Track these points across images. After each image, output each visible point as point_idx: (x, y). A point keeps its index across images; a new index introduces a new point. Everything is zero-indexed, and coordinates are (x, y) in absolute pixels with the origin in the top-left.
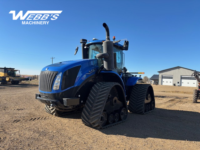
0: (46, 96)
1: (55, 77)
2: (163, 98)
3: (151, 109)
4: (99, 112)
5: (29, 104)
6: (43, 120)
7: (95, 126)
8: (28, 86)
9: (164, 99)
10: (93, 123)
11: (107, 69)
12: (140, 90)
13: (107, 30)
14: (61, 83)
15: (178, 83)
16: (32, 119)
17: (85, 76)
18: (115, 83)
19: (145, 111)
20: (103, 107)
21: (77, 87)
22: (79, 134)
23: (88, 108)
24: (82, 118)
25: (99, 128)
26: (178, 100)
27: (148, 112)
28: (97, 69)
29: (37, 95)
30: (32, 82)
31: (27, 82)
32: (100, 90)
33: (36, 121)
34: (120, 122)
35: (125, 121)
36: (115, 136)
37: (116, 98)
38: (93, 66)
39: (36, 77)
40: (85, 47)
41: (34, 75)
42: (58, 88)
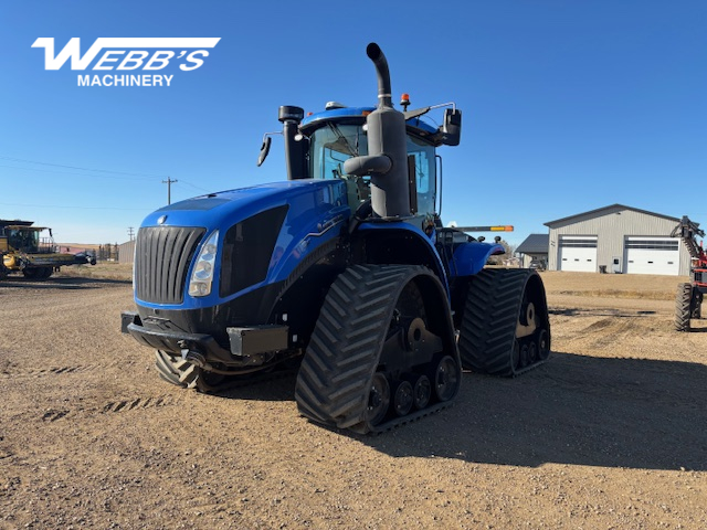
0: (163, 322)
1: (195, 250)
2: (568, 318)
3: (538, 359)
4: (360, 373)
5: (94, 350)
6: (154, 410)
7: (347, 425)
8: (83, 285)
9: (575, 320)
10: (340, 416)
11: (385, 217)
12: (498, 290)
13: (383, 70)
14: (218, 271)
15: (616, 262)
16: (111, 405)
17: (303, 243)
18: (415, 269)
19: (519, 366)
20: (375, 355)
21: (277, 286)
22: (290, 457)
23: (318, 361)
24: (297, 396)
25: (362, 432)
26: (622, 322)
27: (526, 369)
28: (345, 218)
29: (126, 319)
30: (100, 270)
31: (80, 271)
32: (363, 295)
33: (127, 412)
34: (433, 409)
35: (450, 402)
36: (423, 460)
37: (418, 323)
38: (329, 206)
39: (112, 251)
40: (298, 137)
41: (103, 243)
42: (207, 291)
